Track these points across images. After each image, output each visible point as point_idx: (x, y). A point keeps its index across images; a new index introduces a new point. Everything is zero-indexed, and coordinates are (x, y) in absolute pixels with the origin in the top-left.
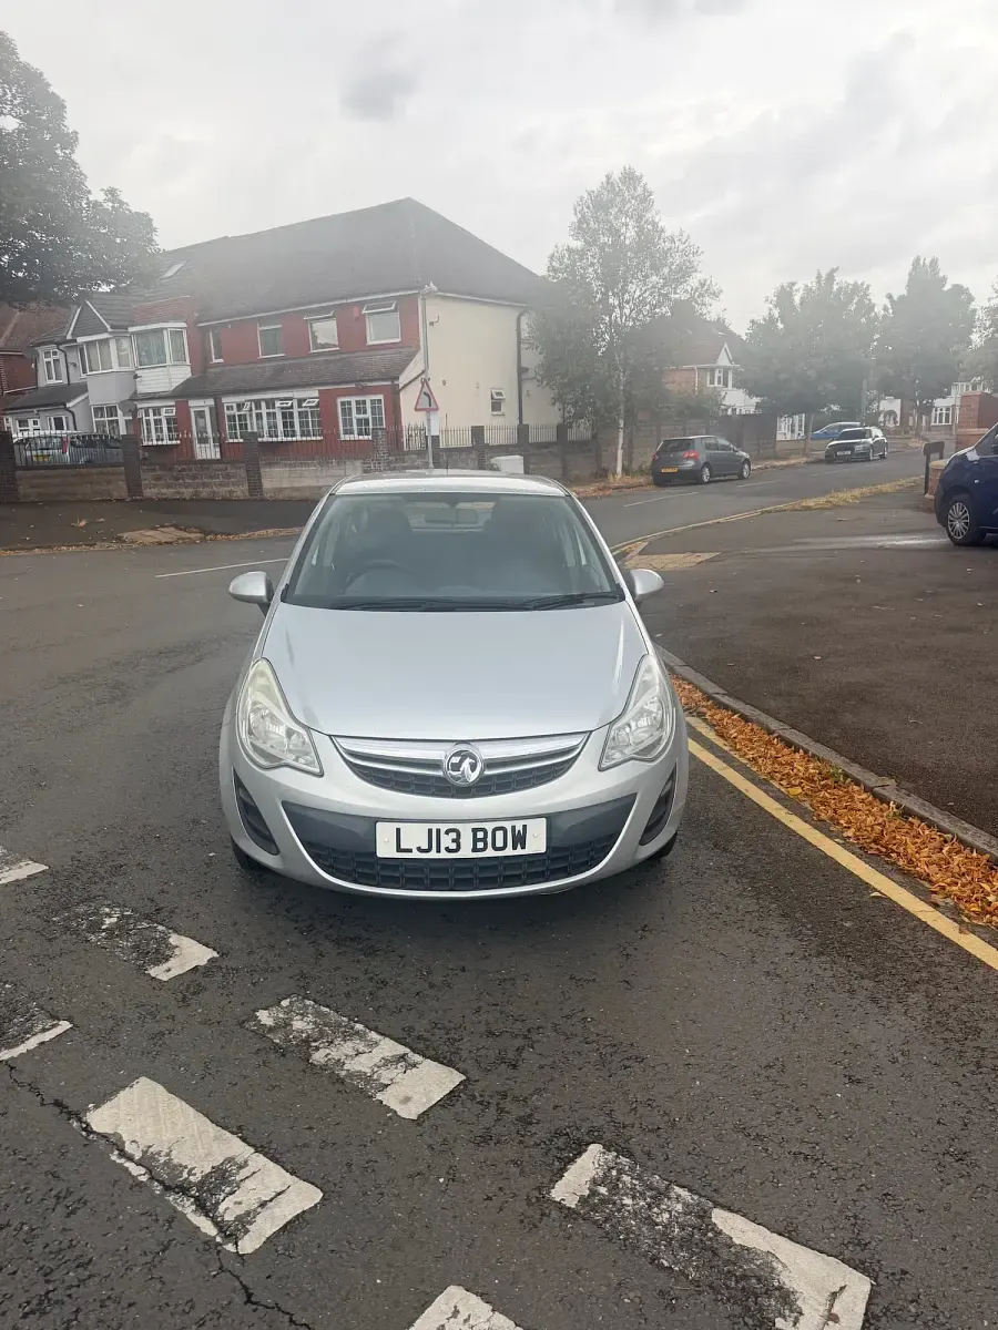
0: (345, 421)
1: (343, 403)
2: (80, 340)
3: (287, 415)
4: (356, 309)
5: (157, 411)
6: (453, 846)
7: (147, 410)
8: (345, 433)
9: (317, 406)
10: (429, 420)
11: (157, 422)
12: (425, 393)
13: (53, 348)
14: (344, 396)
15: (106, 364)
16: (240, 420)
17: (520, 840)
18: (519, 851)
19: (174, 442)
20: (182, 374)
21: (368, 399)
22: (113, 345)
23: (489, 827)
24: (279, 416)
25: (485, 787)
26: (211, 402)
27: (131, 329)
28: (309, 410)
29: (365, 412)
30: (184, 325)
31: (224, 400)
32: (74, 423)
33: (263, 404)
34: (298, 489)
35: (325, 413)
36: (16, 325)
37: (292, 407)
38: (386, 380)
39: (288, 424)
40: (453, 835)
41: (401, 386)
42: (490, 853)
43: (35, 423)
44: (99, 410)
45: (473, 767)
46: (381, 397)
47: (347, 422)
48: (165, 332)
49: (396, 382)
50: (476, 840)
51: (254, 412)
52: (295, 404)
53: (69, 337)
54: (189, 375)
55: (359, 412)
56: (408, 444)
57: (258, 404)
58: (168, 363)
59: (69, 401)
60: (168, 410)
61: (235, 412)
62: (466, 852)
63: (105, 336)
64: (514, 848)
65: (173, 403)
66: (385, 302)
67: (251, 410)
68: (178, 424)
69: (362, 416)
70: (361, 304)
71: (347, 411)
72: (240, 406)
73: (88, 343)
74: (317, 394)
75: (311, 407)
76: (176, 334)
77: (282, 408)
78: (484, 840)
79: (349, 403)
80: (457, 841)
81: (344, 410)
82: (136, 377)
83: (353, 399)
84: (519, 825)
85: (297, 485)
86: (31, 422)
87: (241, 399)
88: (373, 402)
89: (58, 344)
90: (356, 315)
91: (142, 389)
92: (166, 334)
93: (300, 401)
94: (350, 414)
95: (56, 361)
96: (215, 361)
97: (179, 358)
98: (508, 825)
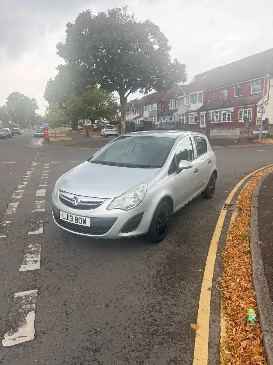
0: (240, 116)
1: (240, 111)
2: (178, 97)
3: (225, 115)
4: (248, 84)
5: (192, 115)
6: (71, 220)
7: (190, 115)
8: (240, 120)
9: (233, 112)
10: (262, 116)
11: (192, 118)
12: (262, 108)
13: (173, 100)
14: (240, 109)
15: (183, 103)
16: (212, 117)
17: (84, 222)
18: (84, 225)
19: (196, 123)
20: (200, 105)
21: (247, 110)
22: (185, 98)
23: (78, 217)
24: (222, 115)
25: (79, 207)
26: (206, 112)
27: (190, 94)
28: (230, 113)
29: (246, 114)
30: (203, 92)
31: (209, 112)
32: (174, 119)
33: (218, 112)
34: (220, 136)
35: (235, 114)
36: (167, 95)
37: (226, 113)
38: (254, 104)
39: (224, 118)
40: (71, 217)
41: (258, 106)
42: (78, 224)
43: (166, 119)
44: (180, 116)
45: (77, 202)
46: (251, 109)
47: (241, 117)
48: (197, 94)
49: (256, 105)
50: (75, 220)
51: (216, 114)
52: (227, 112)
53: (176, 97)
54: (202, 105)
55: (244, 114)
56: (258, 123)
57: (217, 112)
58: (197, 102)
59: (174, 113)
60: (195, 115)
61: (211, 115)
62: (74, 222)
63: (184, 96)
64: (83, 224)
65: (197, 113)
66: (258, 81)
67: (215, 114)
68: (197, 118)
69: (245, 115)
70: (250, 82)
71: (241, 114)
72: (213, 113)
73: (180, 98)
74: (233, 109)
75: (231, 113)
76: (200, 94)
77: (223, 113)
78: (77, 220)
79: (242, 111)
80: (72, 219)
81: (240, 113)
82: (189, 106)
83: (243, 110)
84: (84, 218)
85: (219, 135)
86: (165, 119)
87: (213, 111)
88: (249, 111)
89: (174, 99)
90: (248, 85)
91: (191, 109)
92: (198, 95)
93: (229, 111)
94: (242, 114)
95: (173, 103)
96: (209, 101)
97: (200, 101)
98: (82, 218)
